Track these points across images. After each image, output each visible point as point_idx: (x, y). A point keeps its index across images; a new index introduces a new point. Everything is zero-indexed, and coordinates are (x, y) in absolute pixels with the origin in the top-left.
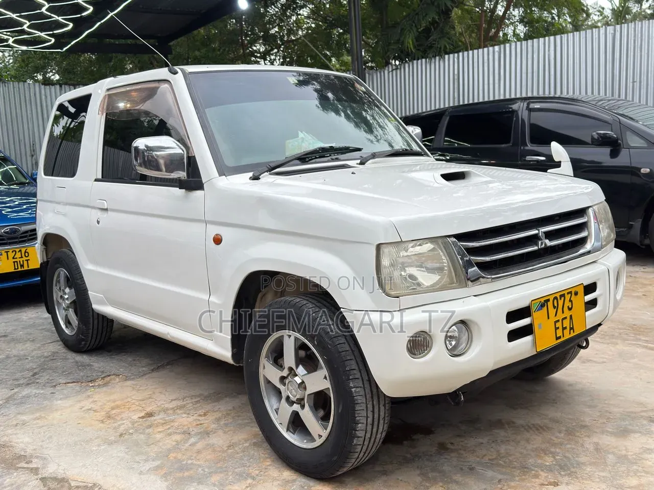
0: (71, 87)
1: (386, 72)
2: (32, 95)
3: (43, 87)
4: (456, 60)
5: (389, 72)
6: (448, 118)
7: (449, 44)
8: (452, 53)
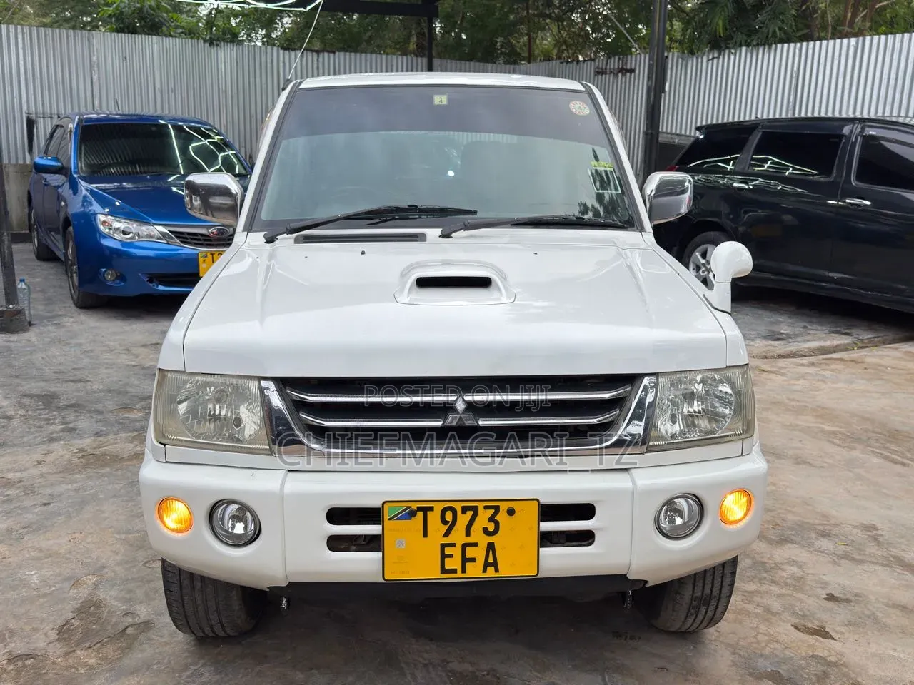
0: (314, 53)
1: (705, 59)
2: (269, 61)
3: (281, 52)
4: (797, 51)
5: (708, 60)
6: (760, 134)
7: (780, 29)
8: (786, 42)
